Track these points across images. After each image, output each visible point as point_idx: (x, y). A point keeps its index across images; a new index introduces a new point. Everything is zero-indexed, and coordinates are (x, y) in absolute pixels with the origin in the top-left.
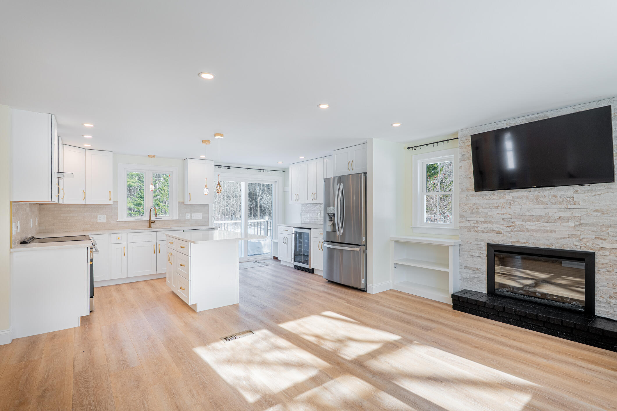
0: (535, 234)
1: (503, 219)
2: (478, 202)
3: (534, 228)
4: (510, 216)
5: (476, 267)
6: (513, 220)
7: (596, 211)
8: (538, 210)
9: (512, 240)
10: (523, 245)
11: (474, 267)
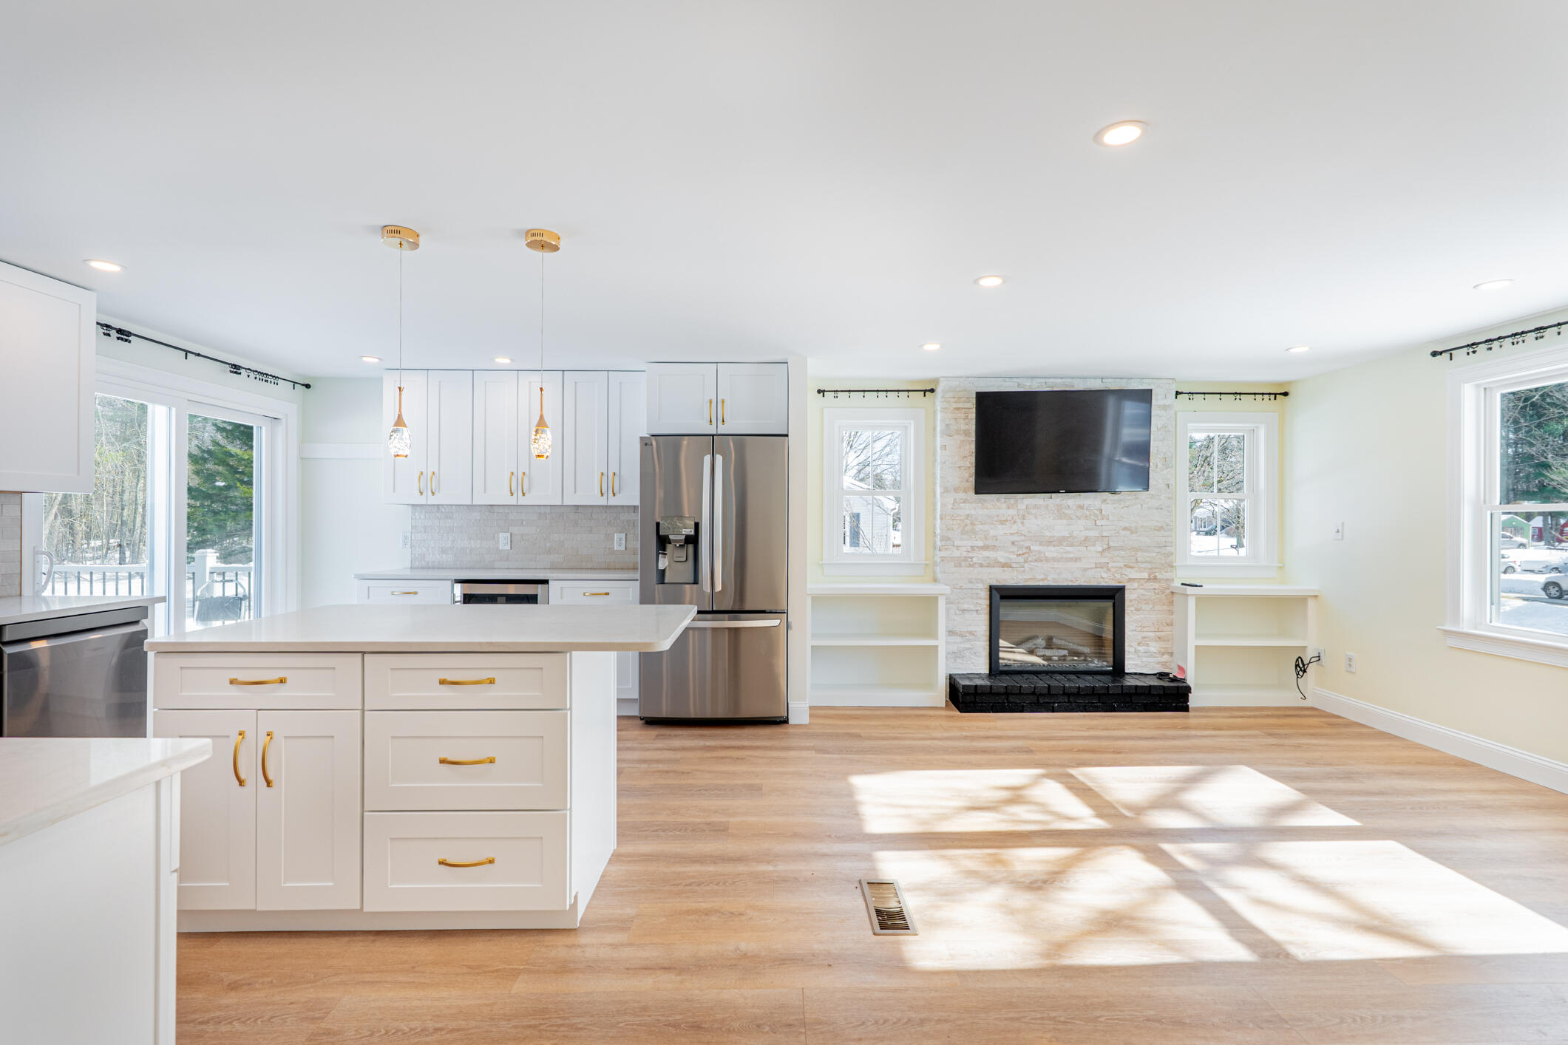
0: (1056, 565)
1: (1013, 543)
2: (973, 512)
3: (1055, 555)
4: (1023, 538)
5: (970, 629)
6: (1027, 544)
7: (1125, 529)
8: (1061, 529)
9: (1025, 577)
10: (1041, 583)
11: (965, 630)
